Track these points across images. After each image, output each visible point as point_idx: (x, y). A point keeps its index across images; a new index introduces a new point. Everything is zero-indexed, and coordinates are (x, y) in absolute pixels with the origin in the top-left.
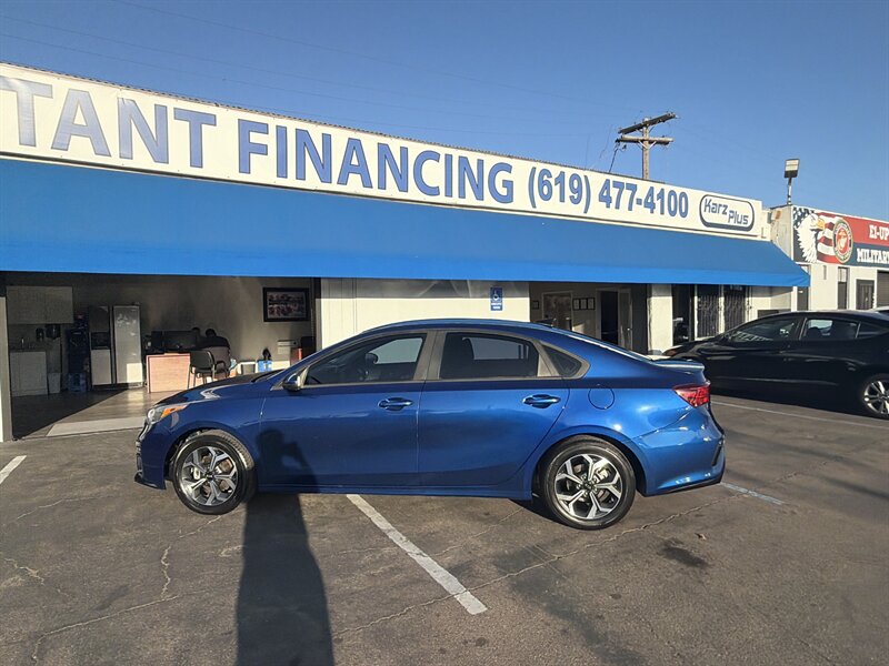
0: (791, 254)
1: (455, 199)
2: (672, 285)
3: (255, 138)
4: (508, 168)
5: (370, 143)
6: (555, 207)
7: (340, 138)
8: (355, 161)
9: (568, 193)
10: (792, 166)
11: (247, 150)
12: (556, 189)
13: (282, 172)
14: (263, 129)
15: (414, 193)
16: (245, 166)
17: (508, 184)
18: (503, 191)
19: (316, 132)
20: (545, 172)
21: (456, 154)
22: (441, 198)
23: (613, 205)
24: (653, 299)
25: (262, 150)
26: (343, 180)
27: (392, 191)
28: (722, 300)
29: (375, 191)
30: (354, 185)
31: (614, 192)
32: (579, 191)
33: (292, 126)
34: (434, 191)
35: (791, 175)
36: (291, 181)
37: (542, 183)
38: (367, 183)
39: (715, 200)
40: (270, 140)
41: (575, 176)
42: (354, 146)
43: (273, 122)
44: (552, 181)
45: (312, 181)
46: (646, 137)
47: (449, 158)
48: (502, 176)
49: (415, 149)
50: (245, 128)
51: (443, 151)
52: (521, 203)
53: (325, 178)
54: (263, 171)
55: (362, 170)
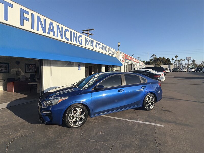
0: (119, 60)
1: (72, 42)
2: (105, 65)
3: (25, 15)
4: (81, 37)
5: (55, 24)
6: (89, 47)
7: (48, 21)
8: (51, 28)
9: (91, 44)
10: (119, 44)
11: (23, 19)
12: (89, 42)
13: (33, 28)
14: (28, 13)
15: (64, 40)
16: (22, 24)
17: (81, 40)
18: (81, 42)
19: (42, 18)
20: (87, 39)
21: (73, 31)
22: (69, 42)
23: (97, 47)
24: (103, 68)
25: (27, 20)
26: (49, 33)
27: (59, 38)
28: (111, 68)
29: (56, 37)
30: (51, 35)
31: (98, 45)
32: (92, 44)
33: (36, 14)
34: (68, 40)
35: (119, 45)
36: (35, 31)
37: (87, 41)
38: (54, 35)
39: (110, 49)
40: (30, 17)
41: (92, 40)
42: (51, 24)
43: (31, 12)
44: (89, 41)
45: (41, 32)
46: (88, 33)
47: (71, 32)
48: (80, 38)
49: (65, 28)
50: (22, 12)
51: (70, 30)
52: (83, 45)
53: (44, 32)
54: (27, 26)
55: (53, 31)
